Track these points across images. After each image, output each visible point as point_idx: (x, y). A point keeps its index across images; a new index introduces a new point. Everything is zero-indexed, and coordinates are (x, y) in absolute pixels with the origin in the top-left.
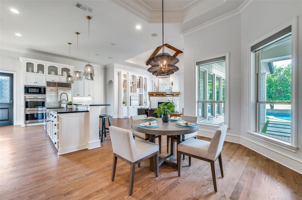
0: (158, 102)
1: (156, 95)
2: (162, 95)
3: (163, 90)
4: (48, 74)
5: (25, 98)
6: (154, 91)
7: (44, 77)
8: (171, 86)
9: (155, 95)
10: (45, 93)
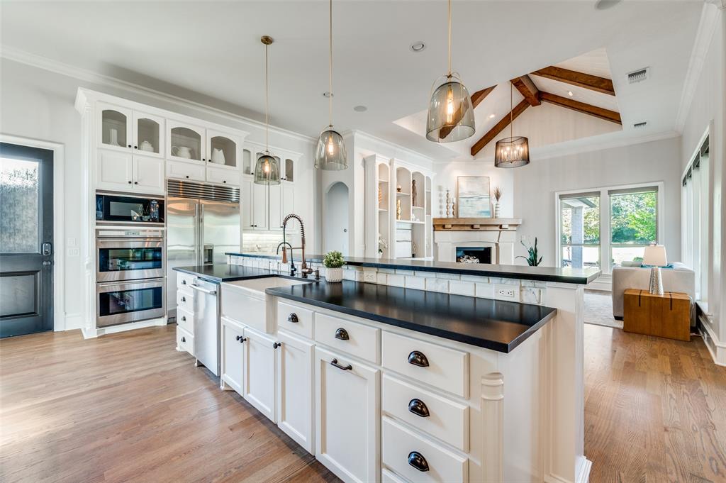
0: (457, 248)
1: (452, 225)
2: (469, 228)
3: (470, 214)
4: (173, 154)
5: (98, 237)
6: (445, 216)
7: (160, 164)
8: (494, 202)
9: (450, 226)
10: (161, 218)
